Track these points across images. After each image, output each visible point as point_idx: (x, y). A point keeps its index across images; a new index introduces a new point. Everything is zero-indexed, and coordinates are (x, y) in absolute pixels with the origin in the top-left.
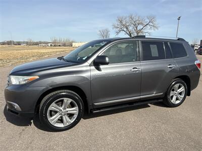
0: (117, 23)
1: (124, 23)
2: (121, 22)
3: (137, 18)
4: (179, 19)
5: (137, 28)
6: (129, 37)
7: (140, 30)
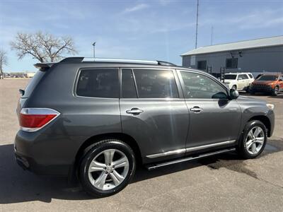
0: (18, 42)
1: (29, 42)
2: (24, 40)
3: (49, 38)
4: (94, 45)
5: (50, 50)
6: (40, 62)
7: (55, 54)
